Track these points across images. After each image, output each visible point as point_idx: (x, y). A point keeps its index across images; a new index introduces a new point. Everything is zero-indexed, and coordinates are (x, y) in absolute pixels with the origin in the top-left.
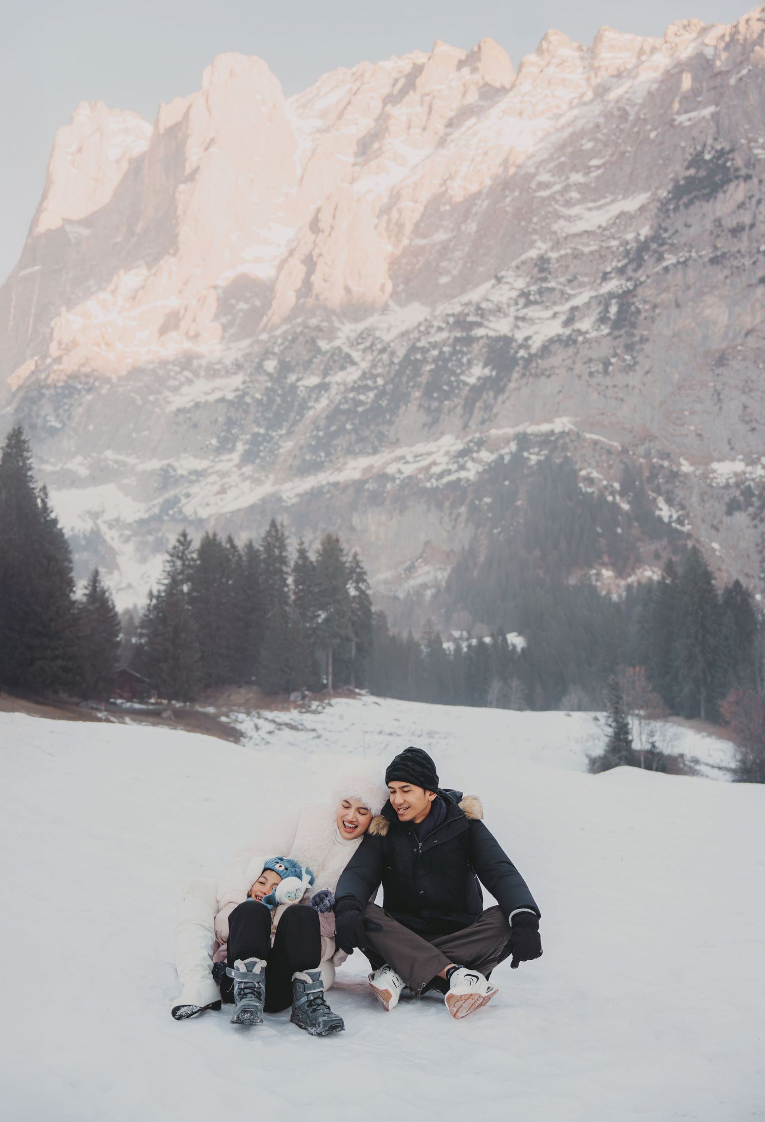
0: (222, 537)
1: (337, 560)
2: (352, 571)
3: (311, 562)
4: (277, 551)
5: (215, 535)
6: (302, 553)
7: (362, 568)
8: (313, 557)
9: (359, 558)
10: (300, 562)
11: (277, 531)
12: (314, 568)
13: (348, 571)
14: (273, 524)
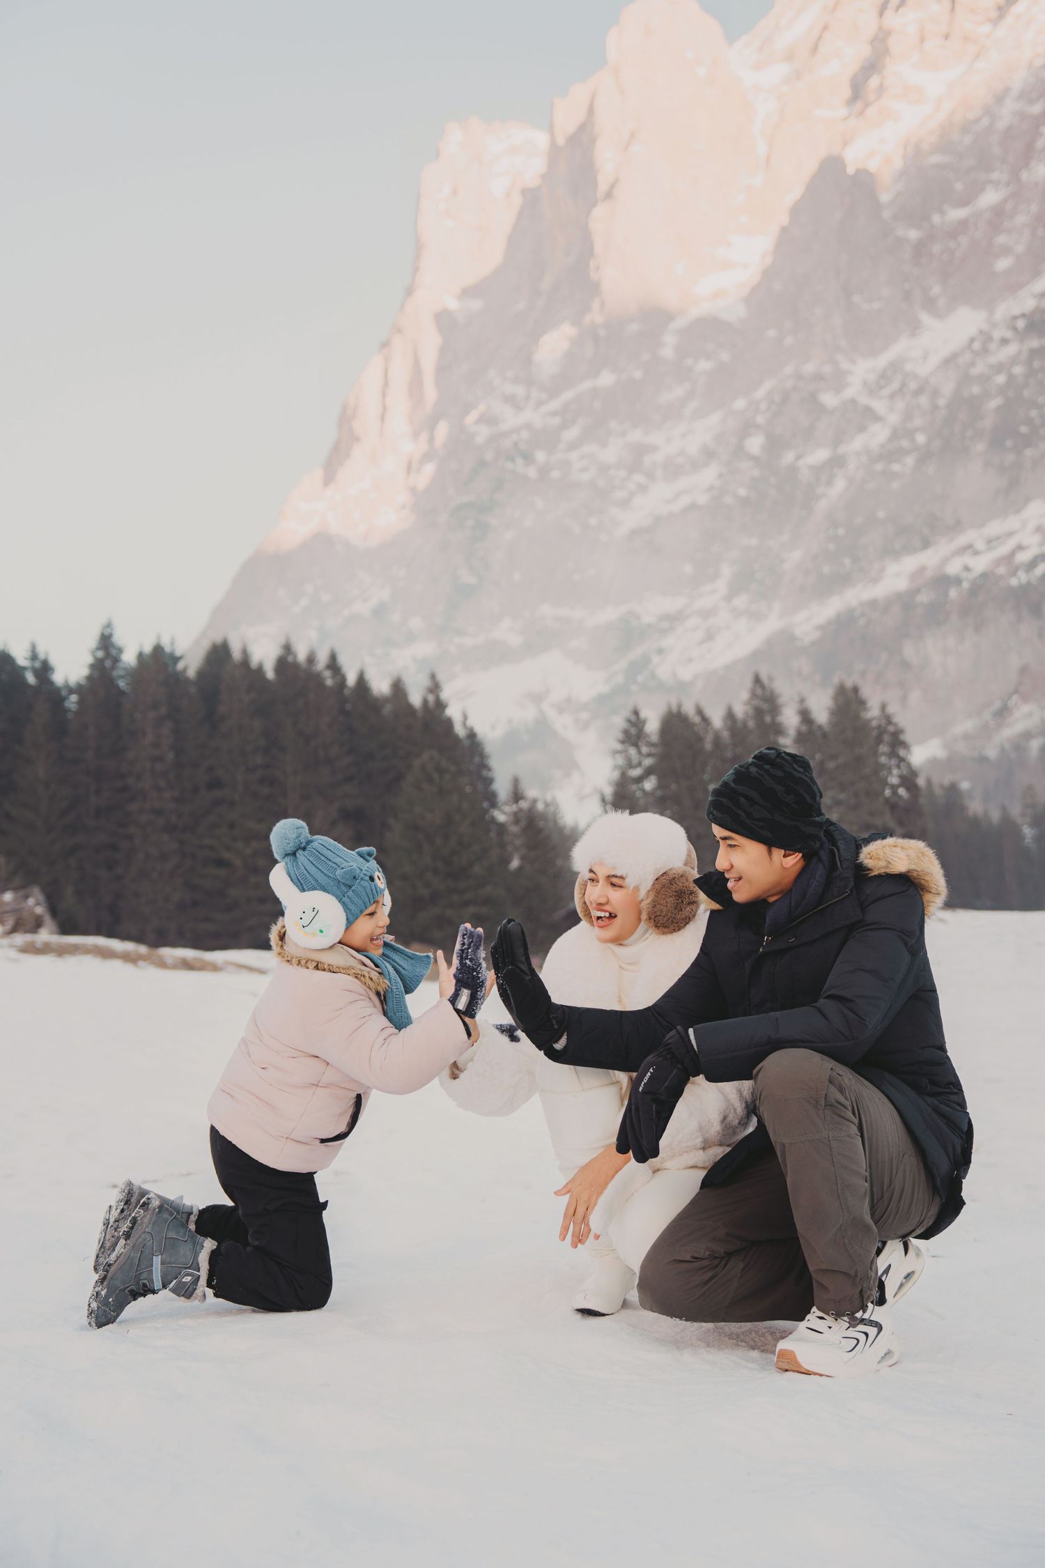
0: (689, 709)
1: (857, 717)
2: (881, 731)
3: (820, 727)
4: (768, 719)
5: (679, 706)
6: (805, 716)
7: (896, 725)
8: (822, 716)
9: (891, 709)
10: (804, 728)
11: (763, 687)
12: (825, 735)
13: (875, 733)
14: (757, 680)
